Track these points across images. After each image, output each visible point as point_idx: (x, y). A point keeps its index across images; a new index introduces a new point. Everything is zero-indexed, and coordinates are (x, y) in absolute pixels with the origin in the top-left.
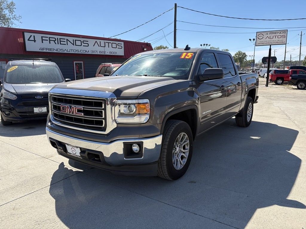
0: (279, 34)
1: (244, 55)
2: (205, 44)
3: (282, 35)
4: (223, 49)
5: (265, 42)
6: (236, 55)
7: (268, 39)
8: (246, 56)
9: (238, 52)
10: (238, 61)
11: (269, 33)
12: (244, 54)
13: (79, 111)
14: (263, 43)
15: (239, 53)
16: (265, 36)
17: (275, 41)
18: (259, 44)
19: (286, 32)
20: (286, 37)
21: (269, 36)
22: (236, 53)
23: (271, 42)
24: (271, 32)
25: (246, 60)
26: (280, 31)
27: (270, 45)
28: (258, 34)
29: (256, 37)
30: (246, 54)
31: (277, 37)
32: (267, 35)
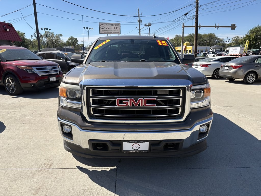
0: (114, 26)
1: (76, 41)
2: (45, 28)
3: (117, 27)
4: (57, 34)
5: (106, 31)
6: (69, 39)
7: (108, 29)
8: (77, 41)
9: (70, 37)
10: (72, 45)
11: (108, 24)
12: (76, 39)
13: (149, 102)
14: (105, 32)
15: (72, 38)
16: (106, 26)
17: (113, 31)
18: (102, 32)
19: (120, 25)
20: (119, 28)
21: (108, 26)
22: (69, 38)
23: (110, 31)
24: (110, 24)
25: (78, 44)
26: (116, 24)
27: (110, 34)
28: (101, 24)
29: (99, 26)
30: (78, 40)
31: (114, 28)
32: (107, 26)
